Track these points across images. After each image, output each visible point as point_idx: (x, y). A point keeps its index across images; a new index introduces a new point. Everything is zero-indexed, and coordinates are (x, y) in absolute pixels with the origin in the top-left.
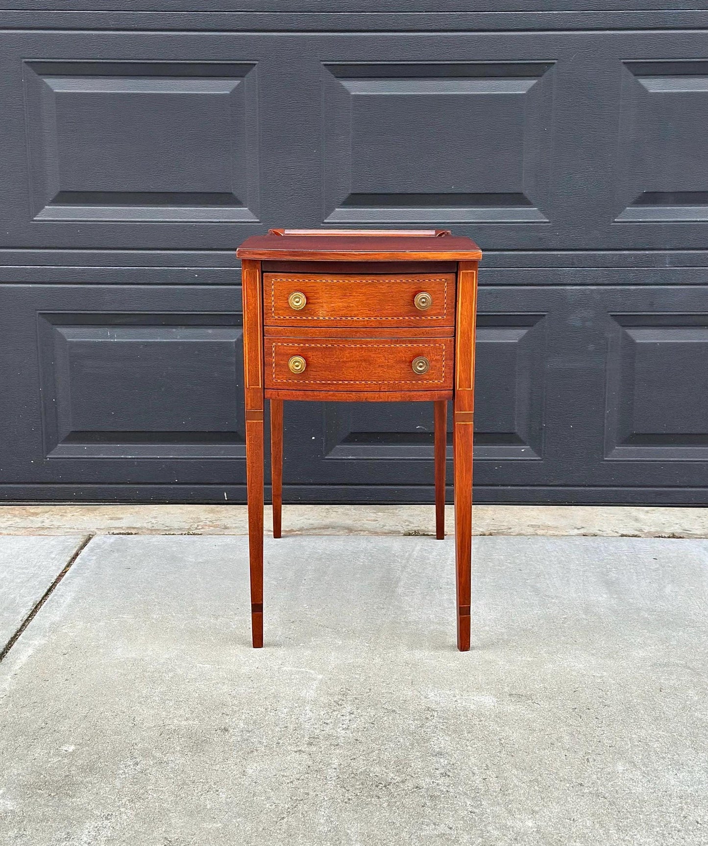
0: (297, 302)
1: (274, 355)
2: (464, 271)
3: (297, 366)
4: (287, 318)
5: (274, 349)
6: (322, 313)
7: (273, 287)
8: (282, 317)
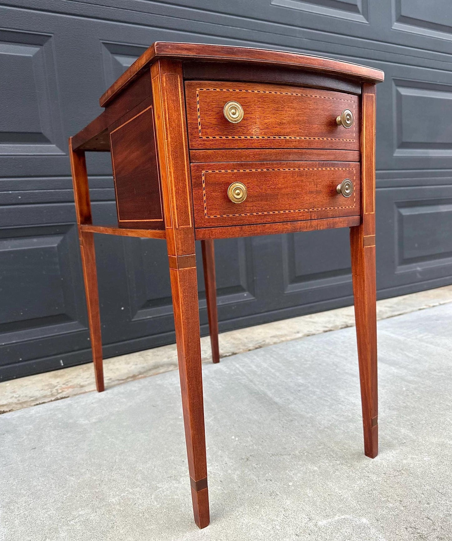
0: (233, 114)
1: (204, 185)
2: (366, 94)
3: (238, 194)
4: (217, 137)
5: (203, 178)
7: (198, 99)
8: (211, 138)
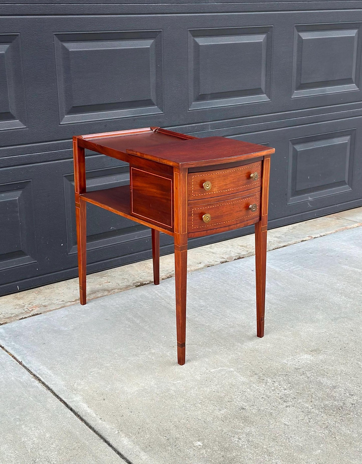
0: (208, 187)
1: (193, 215)
2: (266, 159)
3: (207, 219)
4: (200, 195)
5: (193, 212)
6: (215, 190)
7: (193, 180)
8: (197, 195)
